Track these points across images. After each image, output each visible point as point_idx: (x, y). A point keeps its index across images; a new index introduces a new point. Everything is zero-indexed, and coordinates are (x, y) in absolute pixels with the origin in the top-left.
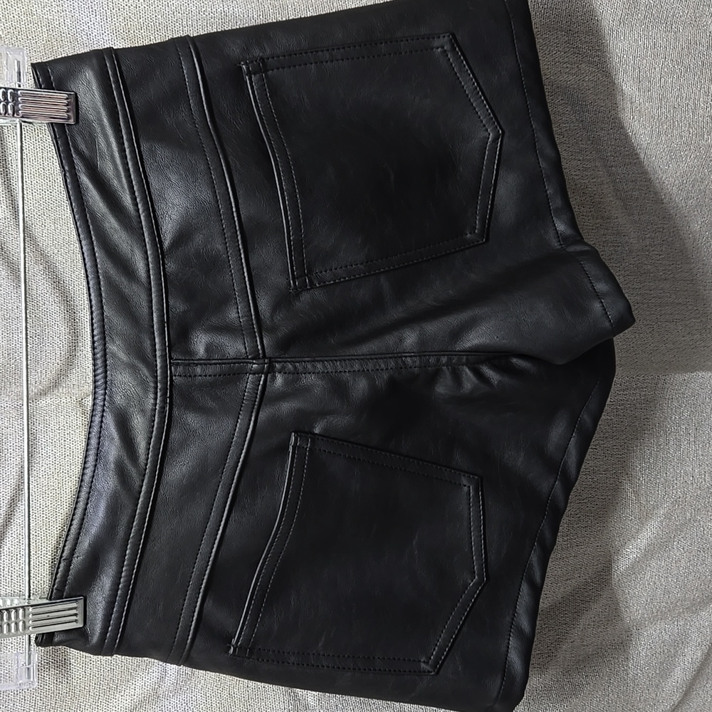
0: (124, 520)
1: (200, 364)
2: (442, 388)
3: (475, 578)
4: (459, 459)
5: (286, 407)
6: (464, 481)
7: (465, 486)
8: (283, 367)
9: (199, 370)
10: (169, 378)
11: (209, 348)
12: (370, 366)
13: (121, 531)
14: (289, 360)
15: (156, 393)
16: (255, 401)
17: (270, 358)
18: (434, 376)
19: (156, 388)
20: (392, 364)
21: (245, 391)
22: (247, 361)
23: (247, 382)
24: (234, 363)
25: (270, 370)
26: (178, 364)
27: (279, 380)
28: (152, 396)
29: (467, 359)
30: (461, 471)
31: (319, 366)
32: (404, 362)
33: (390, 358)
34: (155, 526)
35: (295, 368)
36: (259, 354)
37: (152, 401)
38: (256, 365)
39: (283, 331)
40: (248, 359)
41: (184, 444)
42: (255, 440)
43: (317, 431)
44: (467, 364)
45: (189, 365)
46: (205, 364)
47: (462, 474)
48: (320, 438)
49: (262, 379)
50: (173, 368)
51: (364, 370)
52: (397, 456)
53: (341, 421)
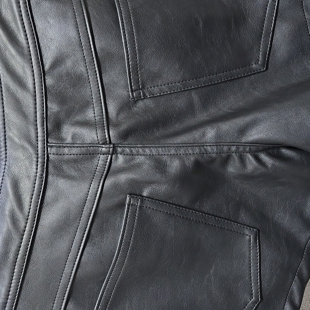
0: (13, 248)
1: (67, 147)
2: (232, 169)
3: (252, 298)
4: (244, 217)
5: (123, 178)
6: (247, 232)
7: (247, 235)
8: (123, 151)
9: (66, 150)
10: (46, 155)
11: (74, 137)
12: (182, 151)
13: (11, 256)
14: (127, 146)
15: (37, 165)
16: (103, 173)
17: (114, 144)
18: (226, 160)
19: (37, 162)
20: (197, 150)
21: (97, 166)
22: (98, 145)
23: (99, 160)
24: (90, 147)
25: (114, 152)
26: (52, 147)
27: (121, 158)
28: (35, 167)
29: (250, 149)
30: (245, 225)
31: (147, 151)
32: (206, 150)
33: (196, 146)
34: (34, 251)
35: (131, 151)
36: (107, 141)
37: (35, 170)
38: (105, 149)
39: (124, 127)
40: (99, 144)
41: (56, 199)
42: (102, 198)
43: (145, 194)
44: (250, 152)
45: (60, 147)
46: (71, 147)
47: (245, 227)
48: (147, 199)
49: (109, 158)
50: (49, 149)
51: (177, 154)
52: (200, 213)
53: (162, 189)
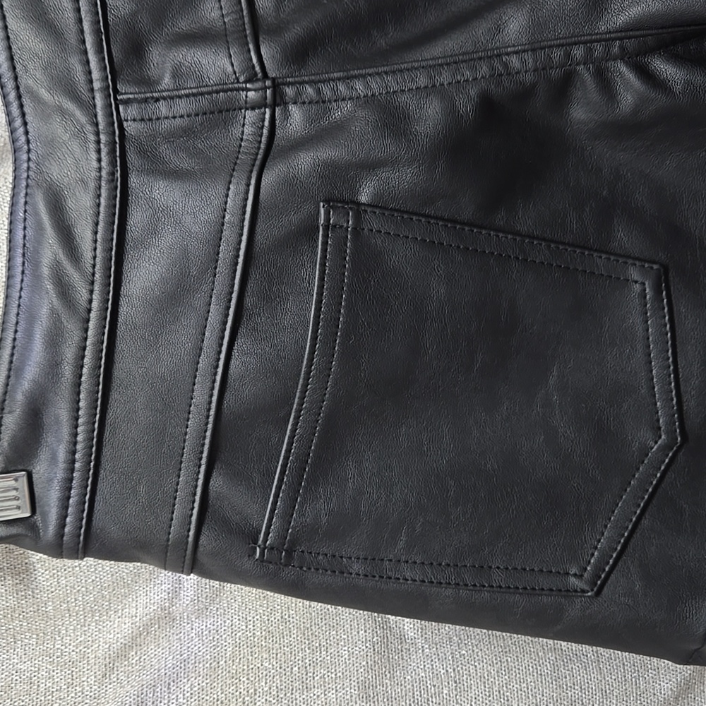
0: (69, 353)
1: (164, 98)
2: (580, 113)
3: (660, 437)
4: (624, 237)
5: (305, 161)
6: (634, 274)
7: (636, 282)
8: (299, 93)
9: (163, 108)
10: (116, 125)
11: (177, 74)
12: (445, 78)
13: (67, 371)
14: (306, 79)
15: (99, 151)
16: (257, 154)
17: (273, 80)
18: (563, 87)
19: (98, 142)
20: (484, 69)
21: (242, 140)
22: (236, 85)
23: (244, 125)
24: (217, 92)
25: (278, 100)
26: (127, 102)
27: (296, 113)
28: (94, 156)
29: (622, 48)
30: (629, 257)
31: (359, 86)
32: (506, 65)
33: (480, 58)
34: (117, 357)
35: (319, 92)
36: (256, 74)
37: (95, 164)
38: (253, 93)
39: (296, 31)
40: (238, 82)
41: (153, 231)
42: (261, 216)
43: (364, 198)
44: (624, 56)
45: (146, 100)
46: (172, 98)
47: (630, 261)
48: (369, 210)
49: (267, 116)
50: (121, 108)
51: (434, 86)
52: (510, 237)
53: (403, 178)
